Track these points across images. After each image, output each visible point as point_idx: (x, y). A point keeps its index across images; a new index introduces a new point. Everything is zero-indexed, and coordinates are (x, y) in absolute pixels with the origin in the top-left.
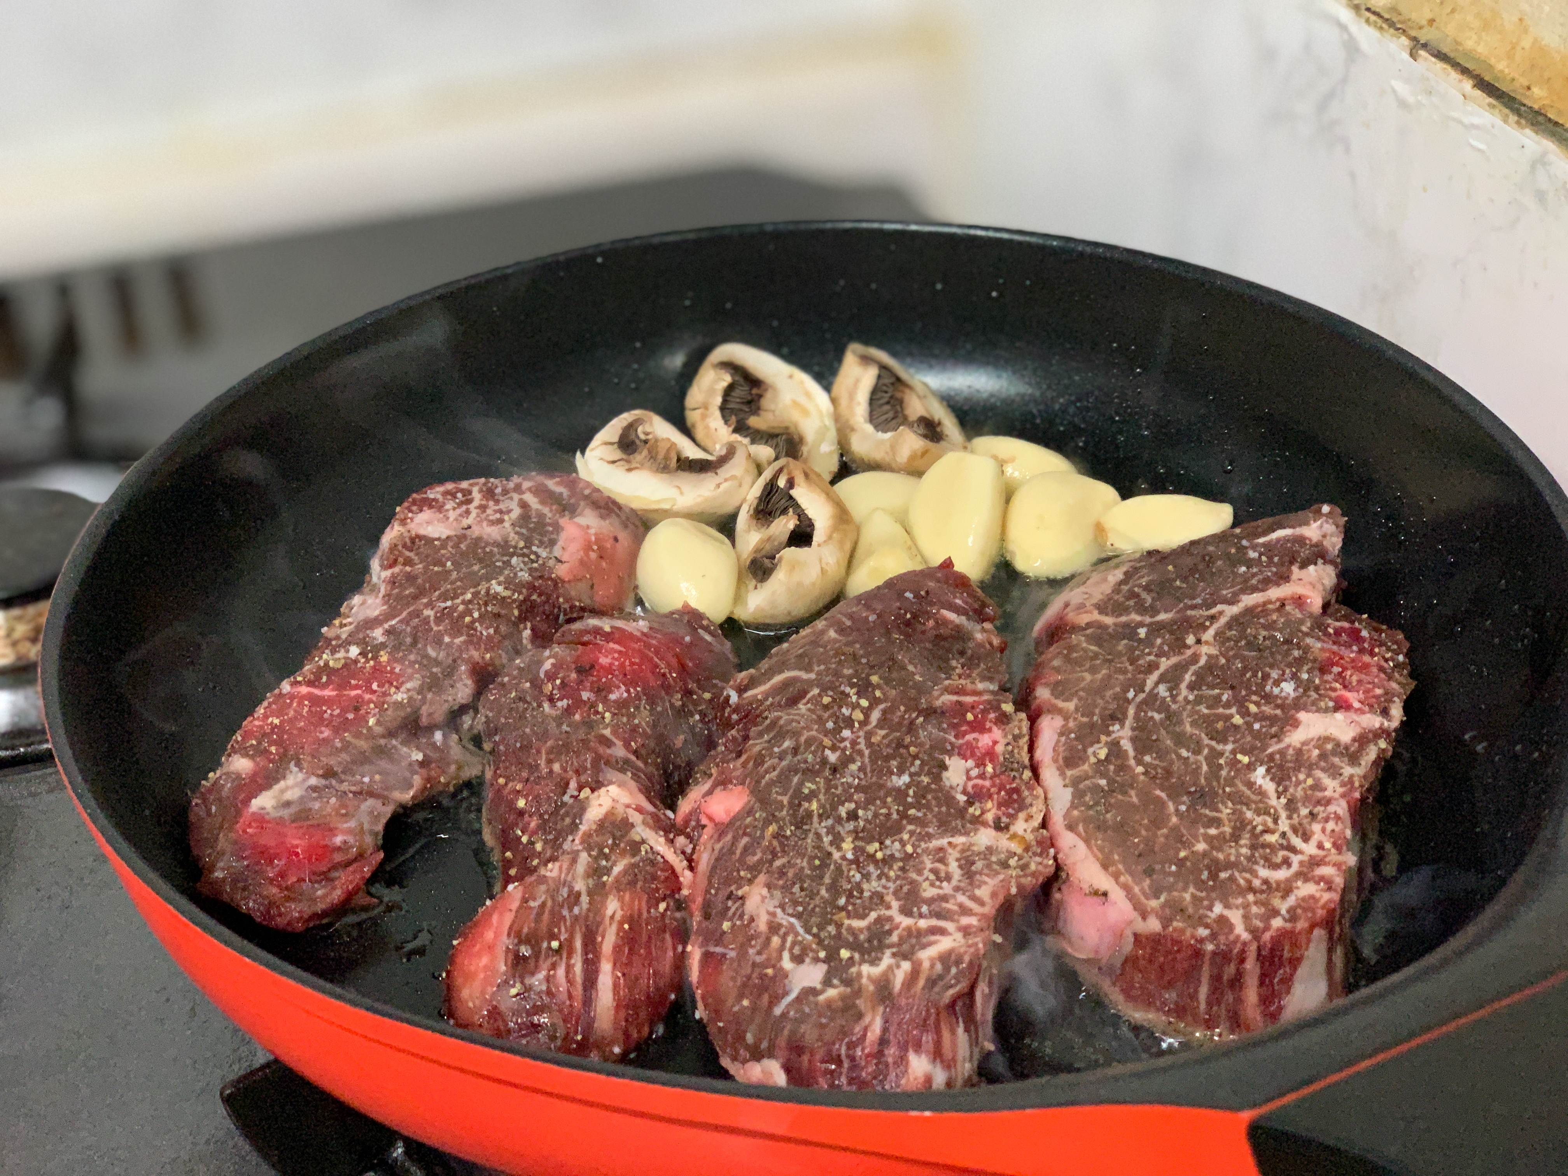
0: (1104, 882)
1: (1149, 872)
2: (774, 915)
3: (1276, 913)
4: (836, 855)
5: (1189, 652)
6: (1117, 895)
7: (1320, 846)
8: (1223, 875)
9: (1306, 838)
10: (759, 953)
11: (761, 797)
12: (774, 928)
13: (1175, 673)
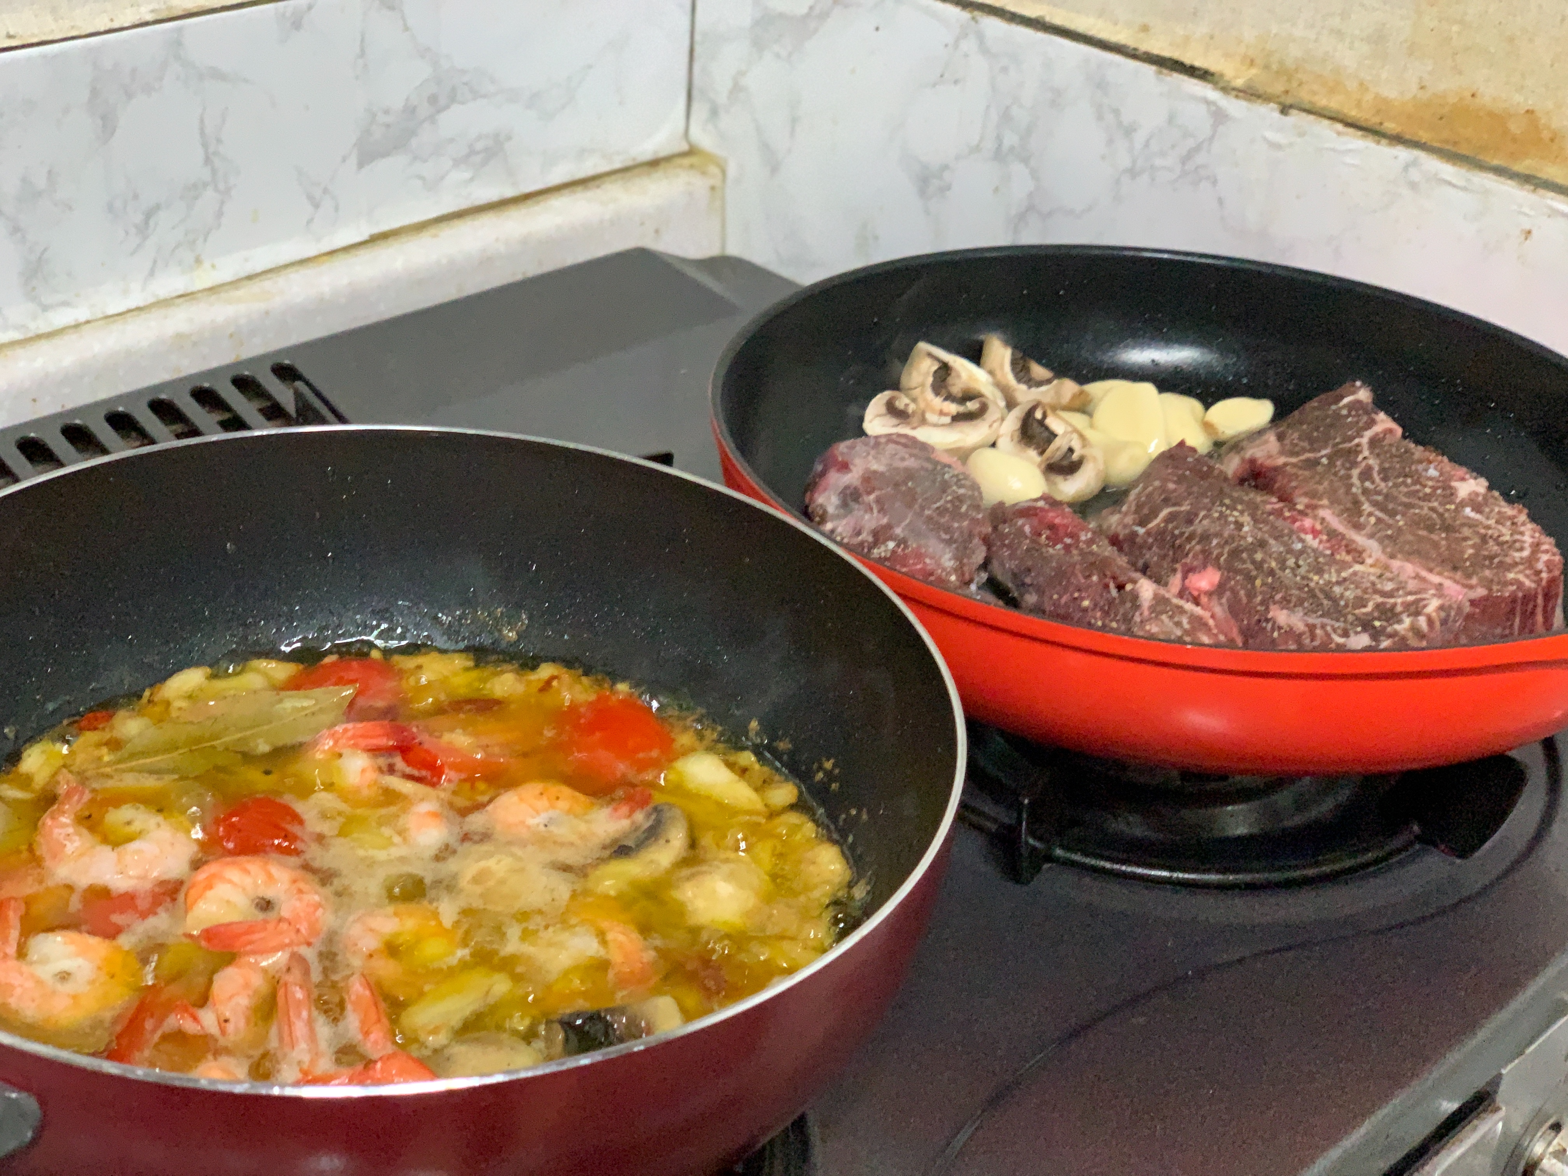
0: (1436, 578)
1: (1455, 568)
2: (1305, 621)
3: (1541, 572)
4: (1312, 585)
5: (1363, 465)
6: (1448, 583)
7: (1533, 537)
8: (1496, 560)
9: (1522, 533)
10: (1312, 640)
11: (1229, 569)
12: (1312, 628)
13: (1366, 475)
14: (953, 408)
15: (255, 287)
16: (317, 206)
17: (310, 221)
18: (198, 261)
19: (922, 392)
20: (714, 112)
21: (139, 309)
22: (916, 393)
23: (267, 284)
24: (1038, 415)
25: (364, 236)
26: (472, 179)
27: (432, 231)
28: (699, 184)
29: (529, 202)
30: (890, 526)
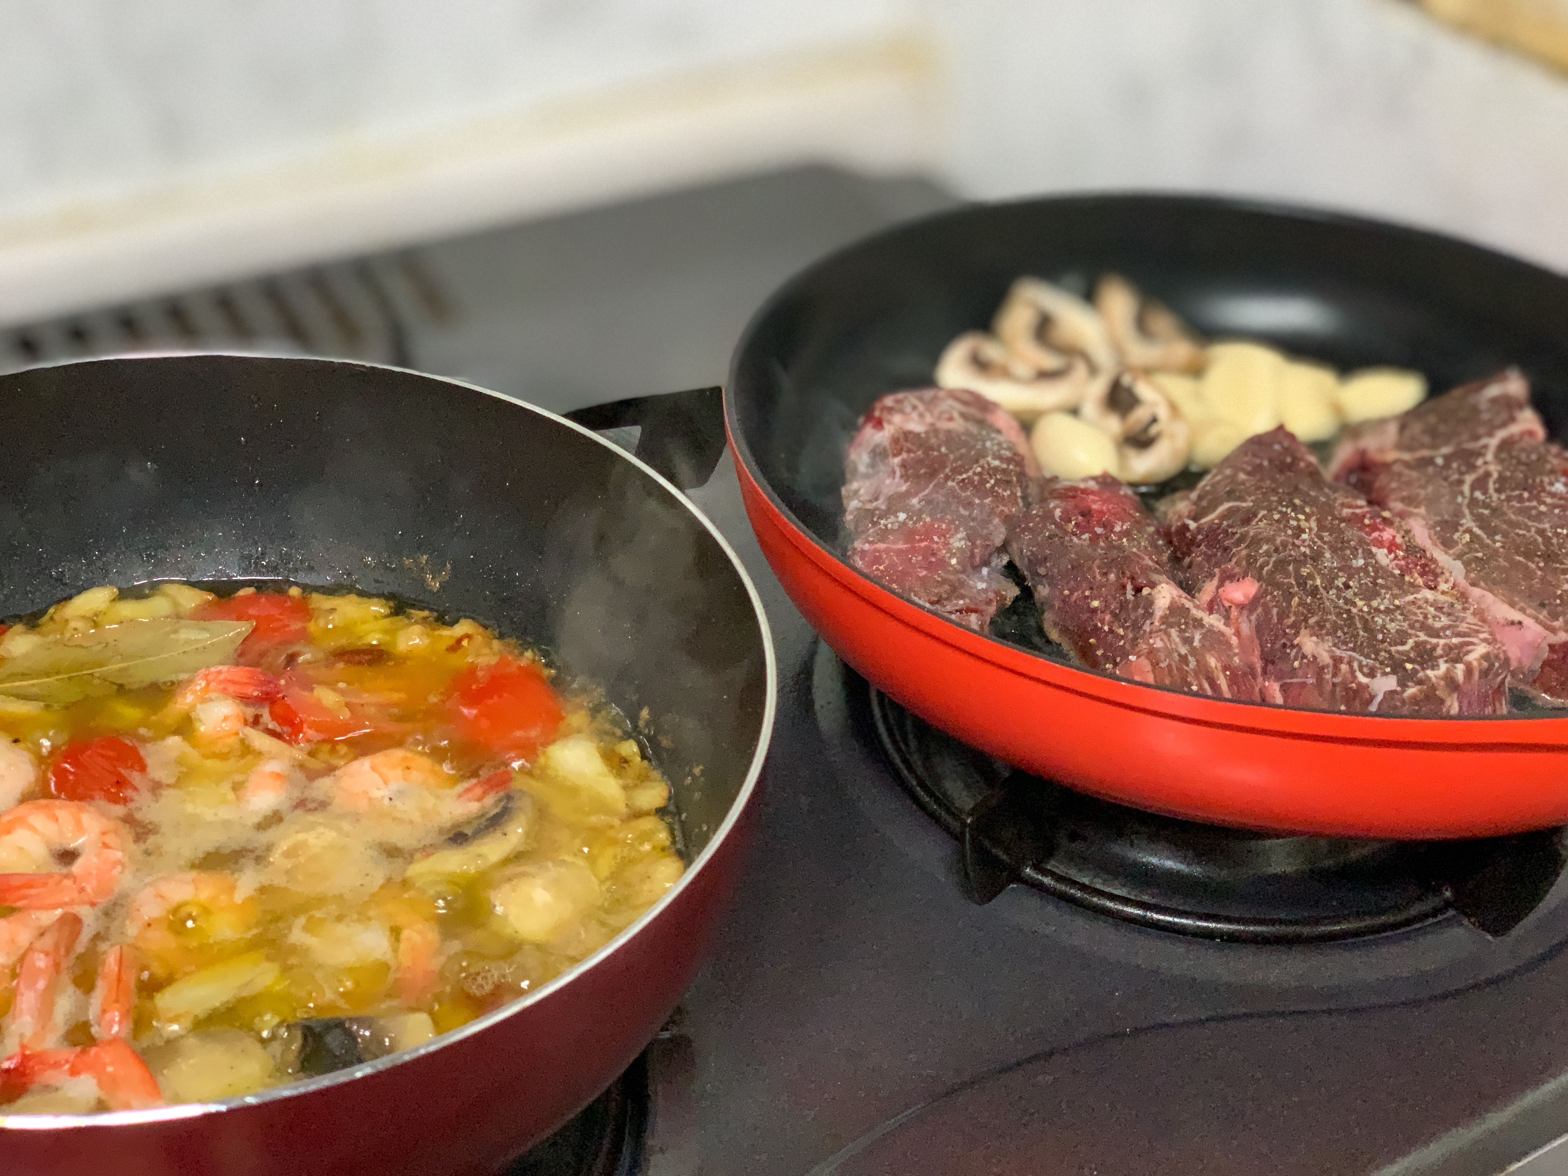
0: (1516, 616)
1: (1543, 605)
2: (1331, 651)
4: (1354, 610)
5: (1481, 471)
6: (1528, 622)
10: (1334, 676)
11: (1269, 582)
12: (1337, 661)
13: (1481, 484)
14: (1044, 361)
22: (1011, 341)
24: (1127, 381)
30: (908, 495)
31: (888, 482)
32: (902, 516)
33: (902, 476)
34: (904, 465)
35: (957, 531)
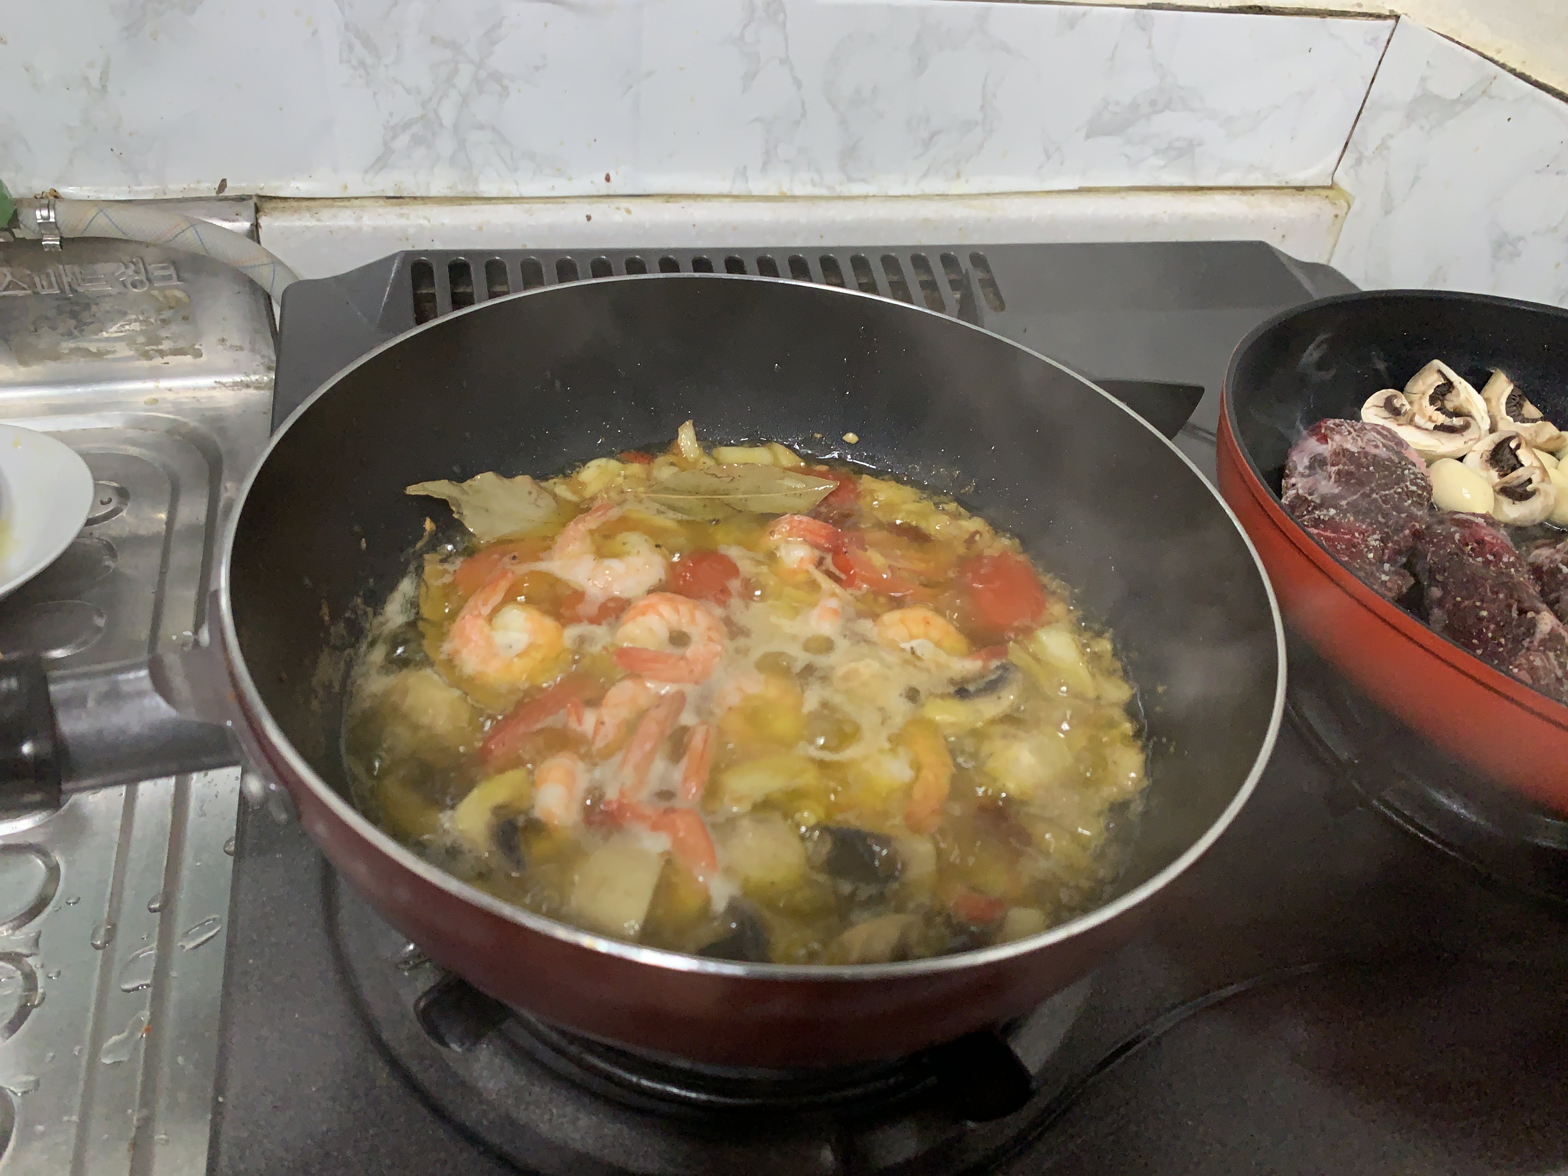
14: (1441, 418)
15: (988, 202)
16: (1048, 158)
17: (1040, 167)
18: (958, 175)
19: (1421, 398)
20: (1359, 161)
21: (909, 196)
22: (1415, 397)
23: (997, 201)
24: (1513, 445)
25: (1075, 186)
26: (1165, 166)
27: (1123, 194)
28: (1328, 210)
29: (1199, 193)
30: (1340, 497)
31: (1323, 483)
32: (1332, 512)
33: (1335, 482)
34: (1339, 473)
35: (1374, 533)
